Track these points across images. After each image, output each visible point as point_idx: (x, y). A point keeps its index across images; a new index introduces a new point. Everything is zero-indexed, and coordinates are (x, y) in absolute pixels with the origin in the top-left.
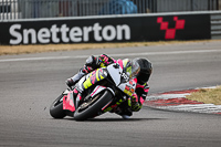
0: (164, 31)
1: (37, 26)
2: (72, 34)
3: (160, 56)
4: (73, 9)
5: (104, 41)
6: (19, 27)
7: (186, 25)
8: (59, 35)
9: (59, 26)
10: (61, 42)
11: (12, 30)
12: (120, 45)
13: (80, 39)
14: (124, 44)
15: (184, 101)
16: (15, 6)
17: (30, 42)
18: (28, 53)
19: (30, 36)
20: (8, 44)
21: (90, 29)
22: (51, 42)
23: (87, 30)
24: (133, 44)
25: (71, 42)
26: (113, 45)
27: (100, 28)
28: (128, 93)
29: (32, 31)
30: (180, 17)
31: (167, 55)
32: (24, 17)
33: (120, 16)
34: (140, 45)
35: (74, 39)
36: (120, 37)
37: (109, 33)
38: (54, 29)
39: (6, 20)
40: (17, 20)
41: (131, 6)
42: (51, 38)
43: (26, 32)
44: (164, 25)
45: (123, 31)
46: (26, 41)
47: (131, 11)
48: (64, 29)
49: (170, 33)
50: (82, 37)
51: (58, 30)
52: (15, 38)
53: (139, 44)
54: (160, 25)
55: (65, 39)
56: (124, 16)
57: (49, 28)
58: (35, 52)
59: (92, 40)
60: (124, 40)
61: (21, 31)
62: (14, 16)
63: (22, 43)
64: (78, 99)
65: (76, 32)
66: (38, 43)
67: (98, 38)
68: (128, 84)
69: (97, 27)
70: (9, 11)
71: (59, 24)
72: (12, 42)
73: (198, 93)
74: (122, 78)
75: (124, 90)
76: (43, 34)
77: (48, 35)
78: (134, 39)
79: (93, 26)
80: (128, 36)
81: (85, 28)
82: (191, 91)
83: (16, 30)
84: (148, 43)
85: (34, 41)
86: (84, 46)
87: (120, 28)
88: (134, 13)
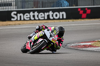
0: (81, 15)
1: (24, 12)
2: (40, 16)
3: (79, 26)
4: (40, 5)
5: (54, 19)
6: (15, 13)
7: (91, 12)
8: (34, 16)
9: (34, 13)
10: (35, 19)
11: (12, 14)
12: (61, 21)
13: (43, 18)
14: (63, 21)
15: (90, 46)
16: (14, 3)
18: (19, 24)
19: (20, 17)
20: (11, 20)
21: (48, 14)
22: (30, 20)
23: (46, 14)
24: (67, 20)
25: (39, 20)
26: (58, 21)
27: (52, 13)
29: (22, 15)
30: (88, 8)
31: (82, 26)
32: (18, 8)
33: (61, 8)
34: (70, 21)
35: (40, 18)
37: (56, 15)
38: (32, 14)
39: (10, 10)
40: (15, 10)
41: (66, 3)
42: (30, 18)
43: (19, 15)
44: (81, 12)
45: (63, 15)
46: (19, 19)
47: (66, 6)
48: (36, 14)
49: (84, 15)
50: (44, 17)
51: (33, 14)
52: (14, 18)
54: (79, 12)
55: (36, 18)
57: (29, 13)
58: (23, 24)
59: (48, 18)
60: (63, 19)
61: (16, 15)
62: (13, 8)
63: (17, 20)
65: (41, 15)
66: (24, 20)
67: (51, 18)
68: (53, 38)
69: (51, 13)
70: (11, 6)
71: (34, 11)
72: (12, 19)
73: (96, 43)
75: (51, 40)
76: (26, 16)
77: (29, 16)
78: (68, 18)
79: (49, 12)
80: (65, 17)
81: (45, 13)
82: (93, 41)
83: (14, 14)
84: (74, 20)
85: (22, 19)
86: (45, 21)
87: (61, 13)
88: (68, 6)
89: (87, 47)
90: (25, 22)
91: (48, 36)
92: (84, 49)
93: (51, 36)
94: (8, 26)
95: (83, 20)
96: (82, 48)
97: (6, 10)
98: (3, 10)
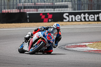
1: (75, 14)
8: (85, 18)
9: (84, 14)
25: (89, 21)
29: (73, 16)
39: (62, 12)
42: (81, 19)
50: (94, 19)
52: (66, 19)
57: (80, 15)
72: (64, 20)
83: (66, 16)
98: (56, 12)
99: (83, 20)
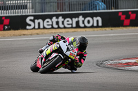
0: (123, 21)
1: (44, 18)
2: (66, 23)
3: (120, 36)
4: (66, 7)
5: (85, 27)
6: (32, 18)
10: (59, 27)
11: (28, 20)
12: (96, 29)
13: (70, 26)
15: (135, 64)
16: (29, 5)
17: (39, 28)
18: (38, 34)
19: (39, 23)
20: (25, 29)
21: (77, 19)
22: (53, 28)
23: (75, 20)
24: (104, 29)
25: (65, 28)
26: (91, 29)
27: (83, 19)
28: (72, 57)
29: (41, 21)
30: (133, 12)
31: (125, 36)
32: (35, 12)
33: (95, 11)
36: (95, 25)
39: (24, 14)
40: (31, 14)
41: (102, 5)
42: (52, 25)
43: (37, 21)
44: (123, 17)
45: (97, 21)
46: (37, 27)
47: (102, 8)
48: (61, 19)
49: (127, 22)
50: (72, 24)
51: (56, 20)
52: (30, 25)
53: (107, 29)
54: (120, 17)
55: (61, 26)
56: (98, 11)
57: (51, 19)
58: (42, 33)
59: (78, 26)
60: (98, 26)
62: (29, 12)
63: (34, 28)
64: (43, 60)
65: (68, 21)
66: (44, 28)
68: (71, 52)
69: (81, 18)
70: (26, 8)
71: (57, 16)
72: (28, 27)
74: (68, 48)
76: (47, 22)
77: (50, 23)
78: (104, 25)
80: (100, 24)
81: (74, 19)
84: (113, 28)
85: (42, 27)
86: (73, 30)
87: (95, 19)
88: (104, 9)
89: (130, 66)
90: (46, 31)
91: (64, 49)
92: (126, 68)
93: (68, 50)
94: (22, 36)
95: (125, 29)
96: (123, 67)
97: (19, 14)
98: (14, 15)
99: (55, 26)
